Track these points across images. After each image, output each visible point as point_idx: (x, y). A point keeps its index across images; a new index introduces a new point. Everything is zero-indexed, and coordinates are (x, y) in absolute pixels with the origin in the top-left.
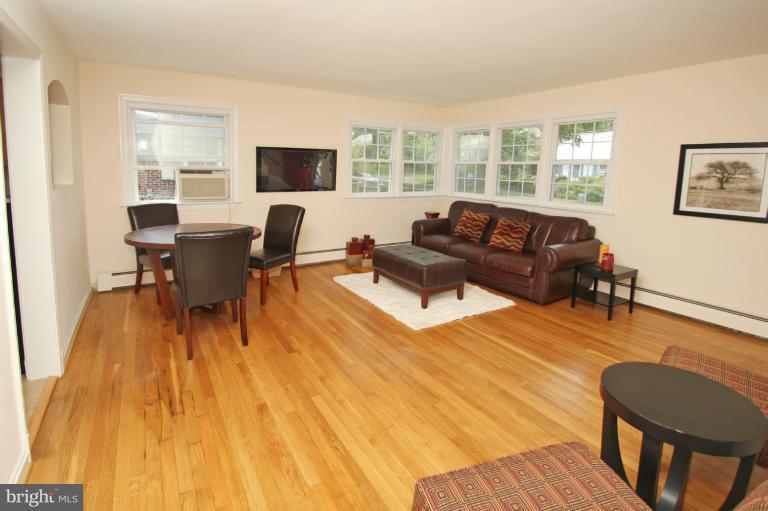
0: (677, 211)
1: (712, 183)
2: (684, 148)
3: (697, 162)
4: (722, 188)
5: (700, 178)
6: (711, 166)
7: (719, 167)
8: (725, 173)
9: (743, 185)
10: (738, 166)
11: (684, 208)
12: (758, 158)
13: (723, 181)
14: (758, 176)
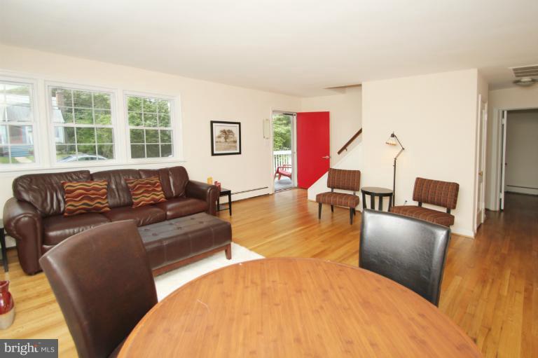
0: (213, 154)
1: (222, 139)
2: (212, 122)
3: (218, 129)
4: (226, 141)
5: (219, 137)
6: (221, 131)
7: (224, 132)
8: (226, 134)
9: (232, 140)
10: (230, 131)
11: (215, 152)
12: (235, 128)
13: (226, 138)
14: (235, 136)
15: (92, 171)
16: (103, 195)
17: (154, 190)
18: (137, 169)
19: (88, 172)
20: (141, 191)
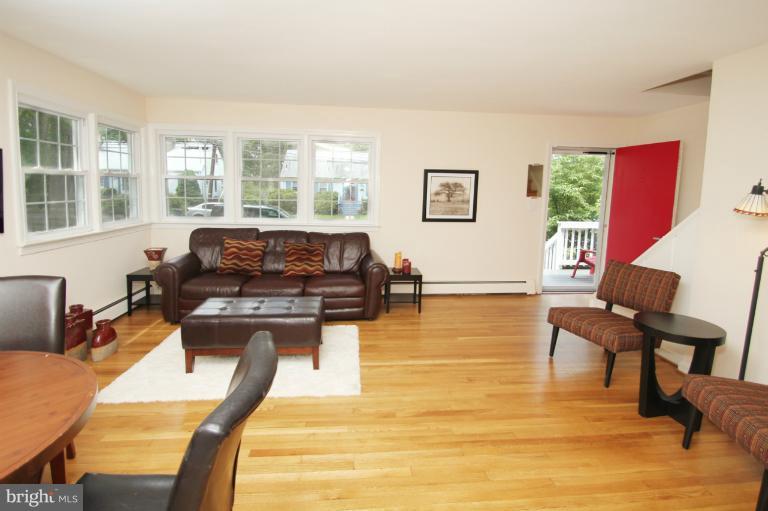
0: (425, 219)
1: (443, 198)
2: (427, 172)
3: (435, 181)
4: (449, 201)
5: (437, 194)
6: (442, 185)
7: (446, 186)
8: (450, 190)
9: (460, 198)
10: (457, 185)
11: (428, 216)
12: (467, 181)
13: (449, 196)
14: (467, 192)
15: (262, 230)
16: (256, 256)
17: (308, 259)
18: (308, 232)
19: (257, 230)
20: (292, 258)
